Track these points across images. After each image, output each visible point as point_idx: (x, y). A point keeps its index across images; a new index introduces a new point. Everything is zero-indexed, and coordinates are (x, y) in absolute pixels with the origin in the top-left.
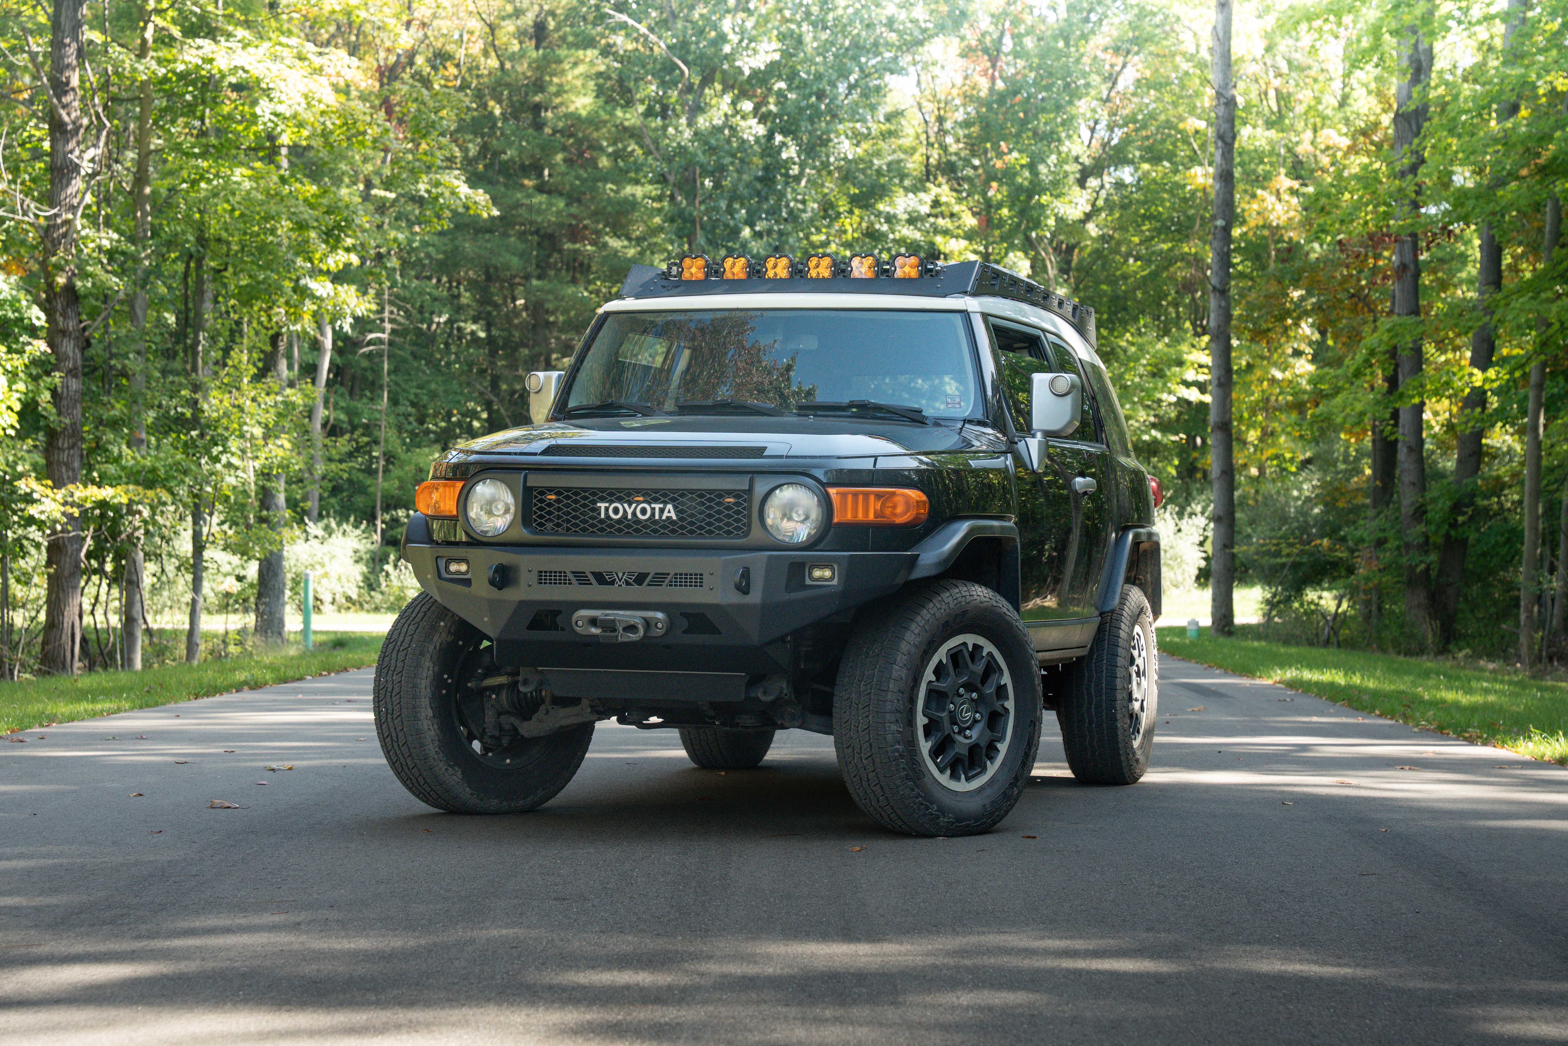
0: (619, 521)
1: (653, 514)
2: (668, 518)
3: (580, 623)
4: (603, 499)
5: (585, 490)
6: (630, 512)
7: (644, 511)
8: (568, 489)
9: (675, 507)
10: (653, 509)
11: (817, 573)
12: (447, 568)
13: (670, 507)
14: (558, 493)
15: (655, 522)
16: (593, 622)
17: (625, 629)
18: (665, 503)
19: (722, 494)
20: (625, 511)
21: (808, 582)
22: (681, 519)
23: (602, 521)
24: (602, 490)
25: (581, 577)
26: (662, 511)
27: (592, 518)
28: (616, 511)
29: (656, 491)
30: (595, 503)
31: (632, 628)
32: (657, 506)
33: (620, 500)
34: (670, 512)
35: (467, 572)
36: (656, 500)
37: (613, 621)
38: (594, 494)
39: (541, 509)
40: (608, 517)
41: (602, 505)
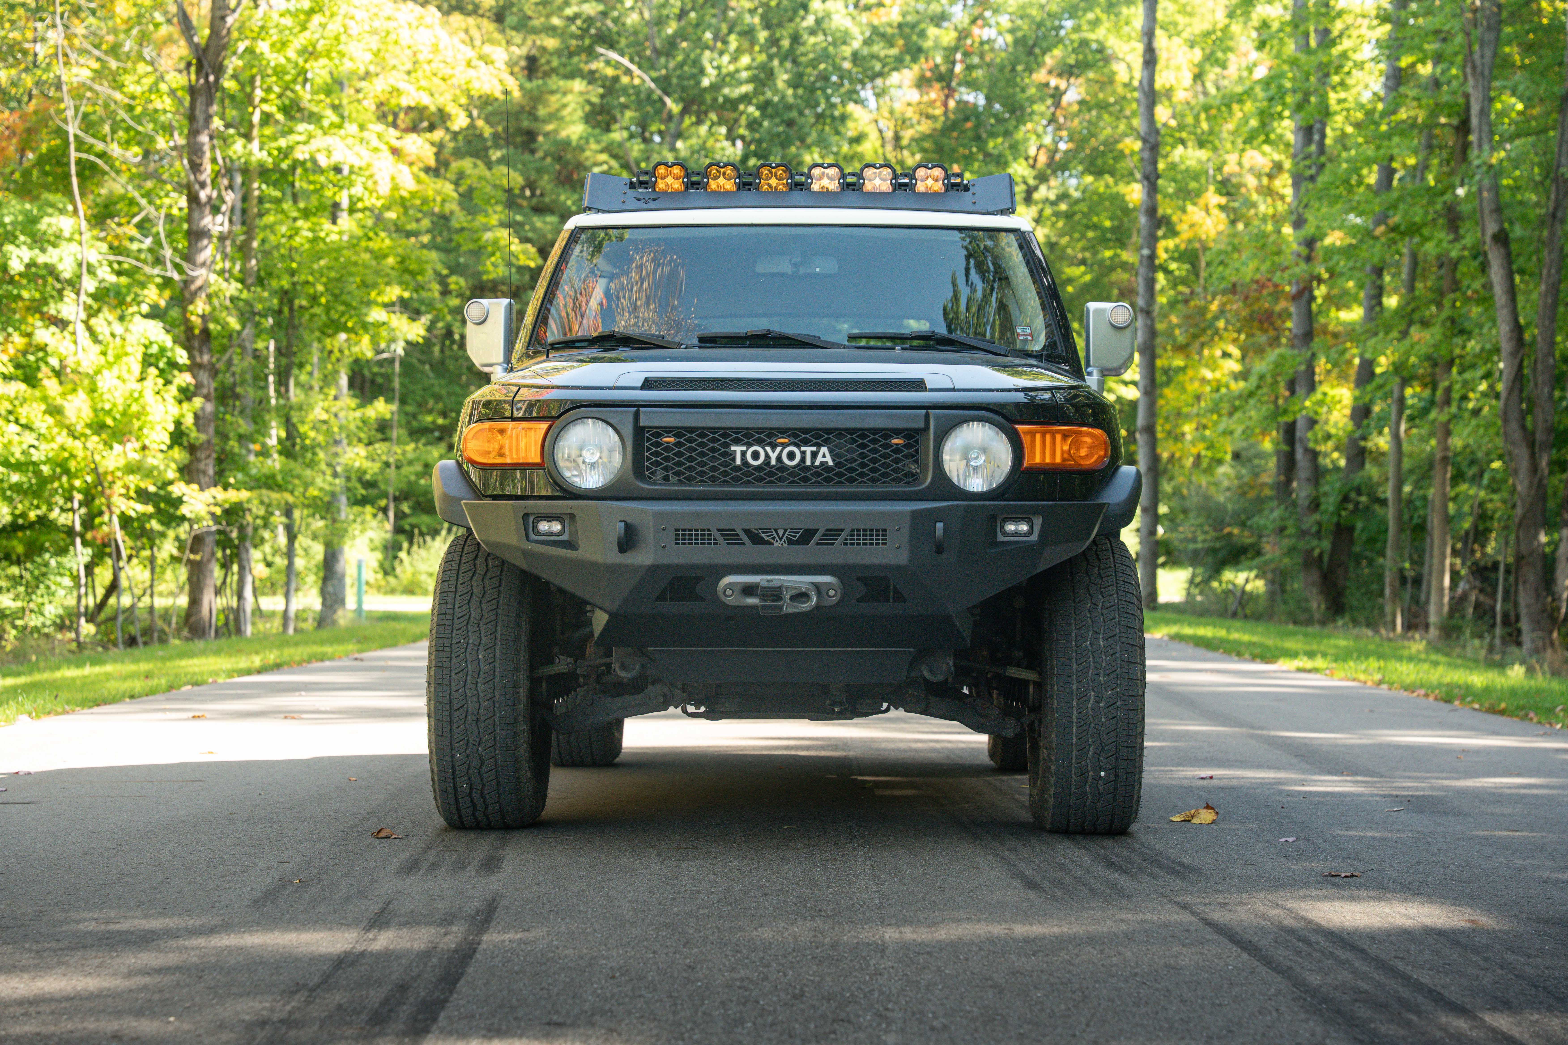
0: (758, 468)
1: (803, 459)
2: (822, 463)
3: (729, 592)
4: (737, 442)
5: (714, 430)
6: (773, 456)
7: (791, 456)
8: (691, 430)
9: (831, 451)
10: (803, 453)
11: (1011, 527)
12: (535, 527)
13: (824, 450)
14: (678, 435)
15: (806, 469)
16: (749, 590)
17: (792, 598)
18: (819, 446)
19: (889, 433)
20: (767, 456)
21: (1001, 538)
22: (837, 464)
23: (737, 468)
24: (737, 430)
25: (730, 536)
26: (814, 455)
27: (725, 464)
28: (756, 455)
29: (805, 431)
30: (727, 445)
31: (802, 596)
32: (809, 450)
33: (760, 442)
34: (825, 456)
35: (562, 532)
36: (806, 442)
37: (779, 588)
38: (725, 435)
39: (657, 454)
40: (745, 463)
41: (738, 449)
